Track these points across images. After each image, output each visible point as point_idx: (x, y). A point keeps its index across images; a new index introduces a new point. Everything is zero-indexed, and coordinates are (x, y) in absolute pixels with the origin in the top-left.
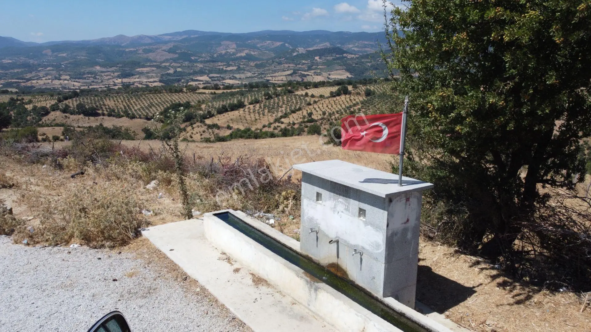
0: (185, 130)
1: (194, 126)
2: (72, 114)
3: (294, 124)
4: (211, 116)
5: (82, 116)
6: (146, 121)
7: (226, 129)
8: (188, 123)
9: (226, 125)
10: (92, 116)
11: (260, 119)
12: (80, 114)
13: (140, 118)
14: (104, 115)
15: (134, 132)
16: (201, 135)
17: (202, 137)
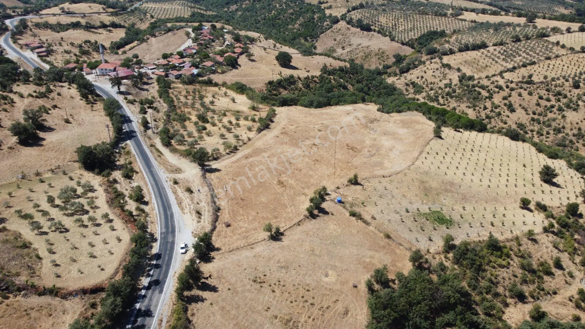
0: (424, 63)
1: (433, 61)
2: (352, 26)
3: (512, 82)
4: (452, 52)
5: (359, 30)
6: (401, 45)
7: (456, 71)
8: (429, 57)
9: (456, 67)
10: (366, 31)
11: (490, 67)
12: (358, 28)
13: (397, 42)
14: (375, 31)
15: (388, 55)
16: (434, 72)
17: (434, 74)
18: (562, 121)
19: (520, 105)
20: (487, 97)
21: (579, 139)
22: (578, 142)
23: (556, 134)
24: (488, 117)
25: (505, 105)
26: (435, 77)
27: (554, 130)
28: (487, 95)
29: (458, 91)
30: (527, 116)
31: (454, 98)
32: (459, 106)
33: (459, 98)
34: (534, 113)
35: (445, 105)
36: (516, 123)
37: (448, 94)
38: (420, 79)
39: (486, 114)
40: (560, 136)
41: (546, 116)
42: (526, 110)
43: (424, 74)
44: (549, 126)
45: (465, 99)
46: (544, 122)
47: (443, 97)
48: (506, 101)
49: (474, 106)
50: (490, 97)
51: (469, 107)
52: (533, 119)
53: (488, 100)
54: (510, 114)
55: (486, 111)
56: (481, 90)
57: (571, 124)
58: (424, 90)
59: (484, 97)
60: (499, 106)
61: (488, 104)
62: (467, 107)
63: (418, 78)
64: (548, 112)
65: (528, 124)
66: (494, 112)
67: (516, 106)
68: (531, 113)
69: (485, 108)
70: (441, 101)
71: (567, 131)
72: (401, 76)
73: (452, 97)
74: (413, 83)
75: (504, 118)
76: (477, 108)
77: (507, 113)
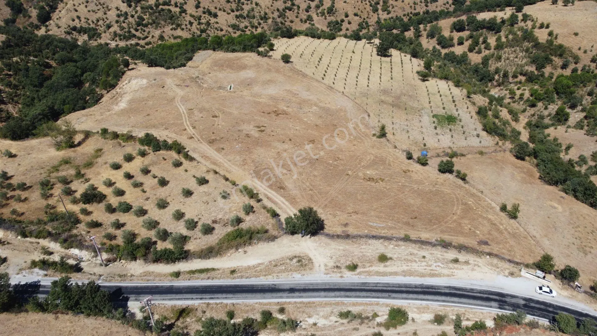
16: (86, 6)
17: (89, 8)
18: (259, 8)
19: (216, 8)
20: (180, 13)
21: (284, 18)
22: (286, 21)
23: (266, 22)
24: (202, 31)
25: (204, 13)
26: (93, 11)
27: (262, 19)
28: (178, 10)
29: (145, 17)
30: (230, 16)
31: (149, 26)
32: (164, 32)
33: (155, 24)
34: (233, 11)
35: (147, 37)
36: (229, 26)
37: (138, 24)
38: (77, 21)
39: (197, 29)
40: (270, 21)
41: (242, 9)
42: (224, 11)
43: (77, 14)
44: (254, 17)
45: (163, 23)
46: (248, 16)
47: (137, 30)
48: (201, 9)
49: (179, 25)
50: (184, 11)
51: (175, 29)
52: (237, 17)
53: (183, 14)
54: (215, 20)
55: (194, 25)
56: (166, 7)
57: (268, 8)
58: (99, 31)
59: (178, 13)
60: (201, 16)
61: (188, 18)
62: (172, 29)
63: (73, 20)
64: (240, 5)
65: (237, 23)
66: (202, 24)
67: (213, 10)
68: (230, 11)
69: (191, 23)
70: (138, 34)
71: (271, 15)
72: (47, 26)
73: (146, 26)
74: (74, 29)
75: (216, 26)
76: (183, 27)
77: (213, 20)
